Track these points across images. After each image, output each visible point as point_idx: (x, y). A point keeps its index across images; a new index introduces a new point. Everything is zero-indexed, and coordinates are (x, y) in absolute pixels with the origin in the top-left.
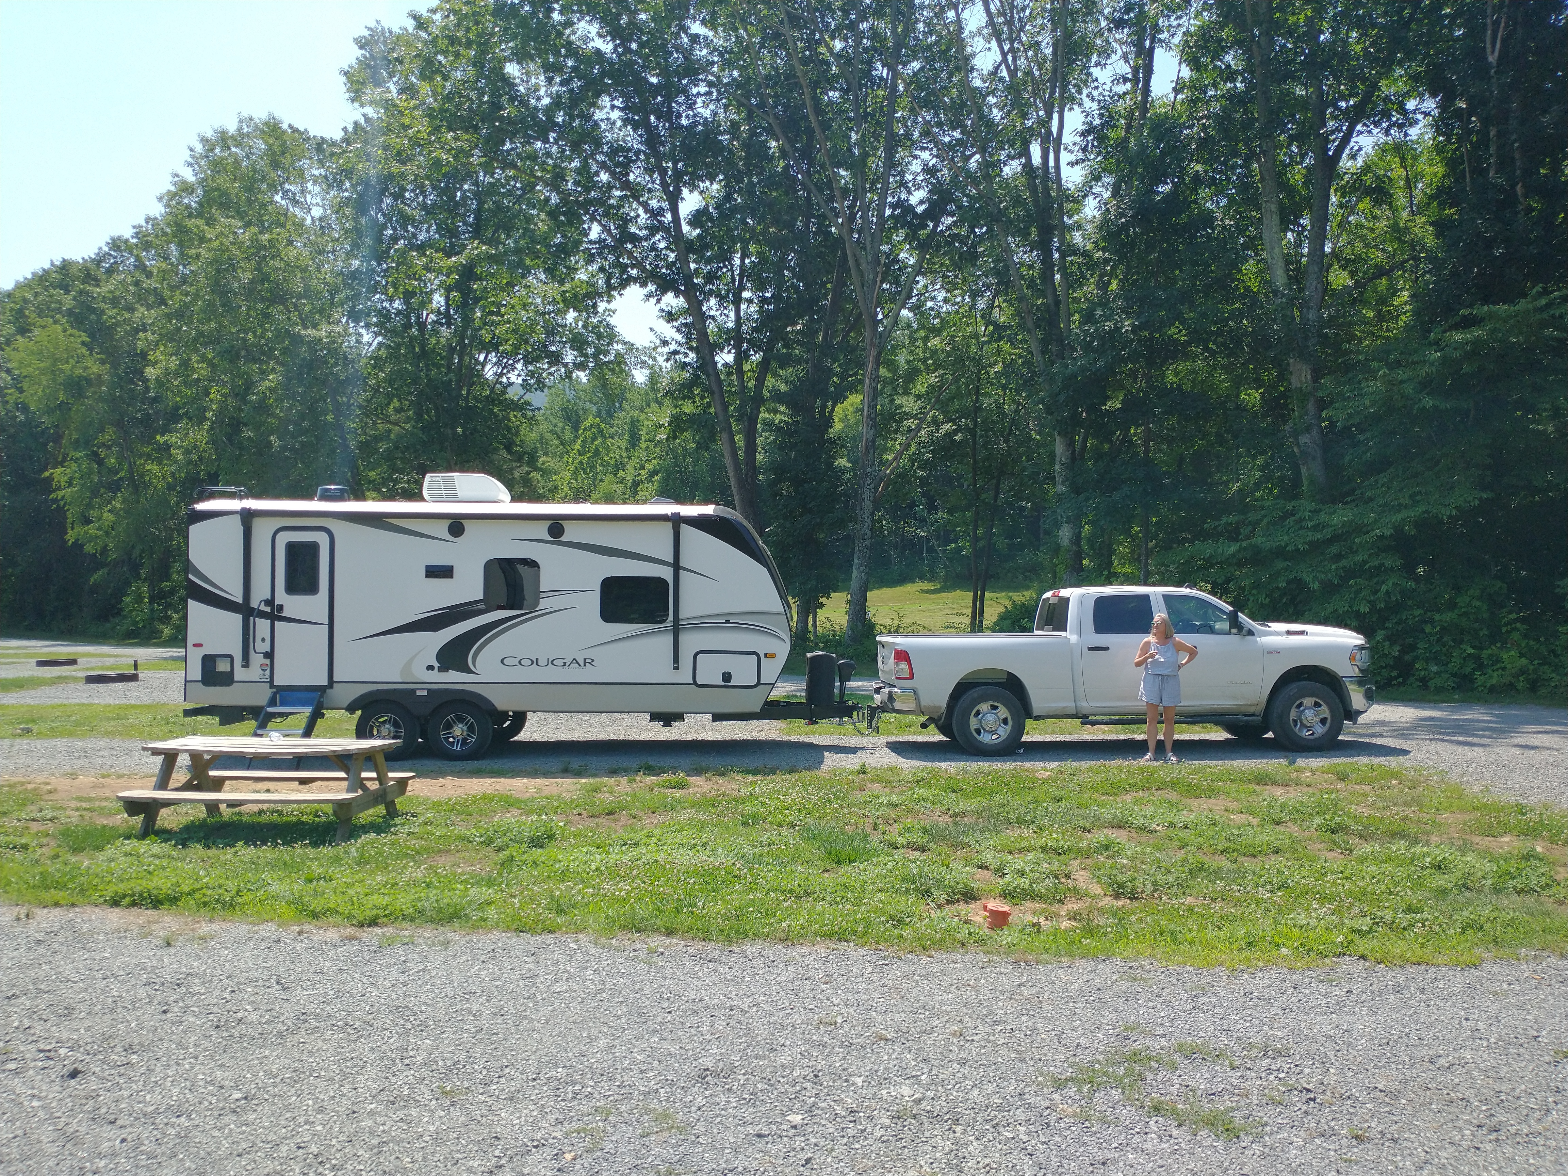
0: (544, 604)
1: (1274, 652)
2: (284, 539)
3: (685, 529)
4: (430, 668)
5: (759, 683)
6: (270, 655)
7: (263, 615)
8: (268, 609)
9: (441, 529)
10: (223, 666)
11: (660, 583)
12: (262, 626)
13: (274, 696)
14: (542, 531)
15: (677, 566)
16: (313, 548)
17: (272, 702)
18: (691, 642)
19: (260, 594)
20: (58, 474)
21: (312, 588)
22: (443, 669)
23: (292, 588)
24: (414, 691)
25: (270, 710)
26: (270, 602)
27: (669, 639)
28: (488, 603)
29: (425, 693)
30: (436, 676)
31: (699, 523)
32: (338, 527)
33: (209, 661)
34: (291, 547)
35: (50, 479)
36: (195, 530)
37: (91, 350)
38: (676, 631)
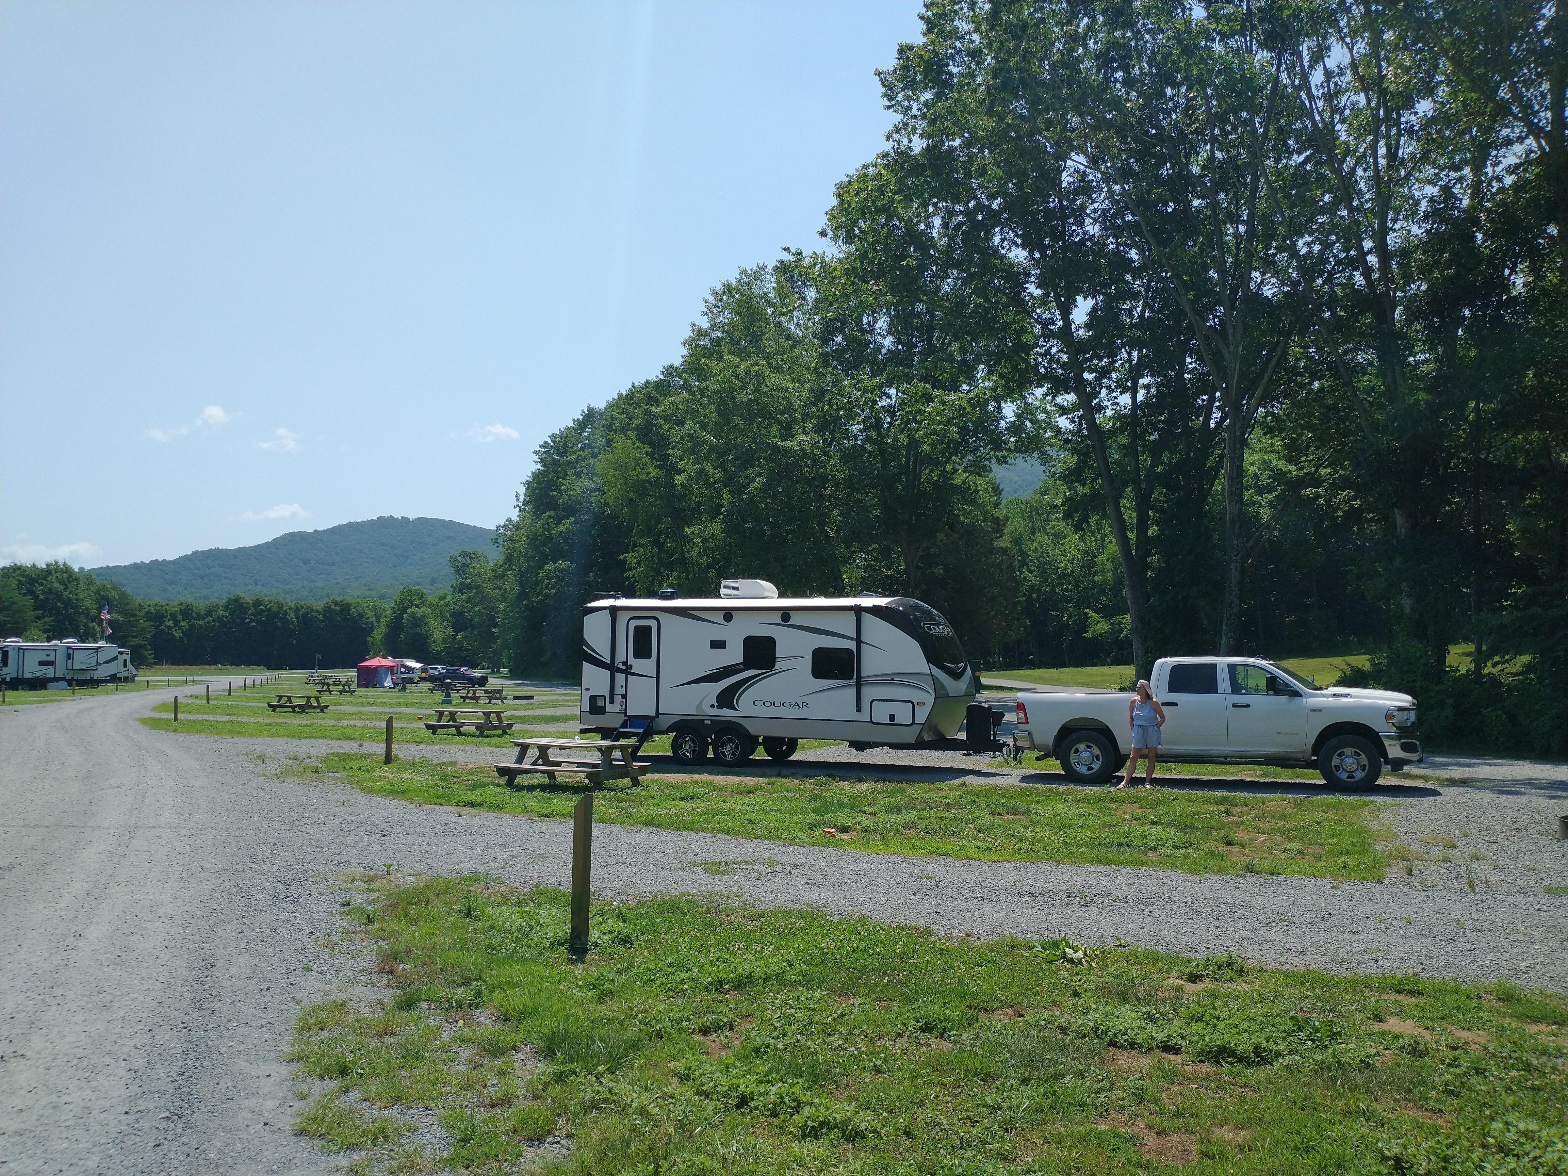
0: (778, 666)
1: (1317, 710)
2: (634, 623)
3: (866, 616)
4: (713, 706)
5: (913, 723)
6: (624, 696)
7: (620, 671)
8: (624, 668)
9: (719, 617)
10: (600, 703)
11: (848, 651)
12: (620, 678)
13: (626, 721)
14: (777, 618)
15: (859, 641)
16: (649, 629)
17: (624, 725)
18: (869, 693)
19: (620, 657)
20: (630, 557)
21: (648, 656)
22: (720, 707)
23: (637, 656)
24: (703, 720)
25: (621, 730)
26: (625, 663)
27: (854, 690)
28: (747, 664)
29: (709, 722)
30: (716, 712)
31: (875, 611)
32: (662, 617)
33: (593, 699)
34: (637, 629)
35: (625, 561)
36: (587, 619)
37: (652, 459)
38: (859, 685)
